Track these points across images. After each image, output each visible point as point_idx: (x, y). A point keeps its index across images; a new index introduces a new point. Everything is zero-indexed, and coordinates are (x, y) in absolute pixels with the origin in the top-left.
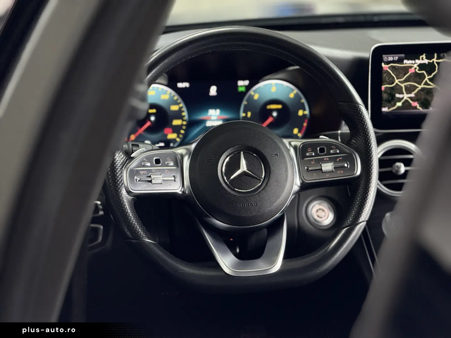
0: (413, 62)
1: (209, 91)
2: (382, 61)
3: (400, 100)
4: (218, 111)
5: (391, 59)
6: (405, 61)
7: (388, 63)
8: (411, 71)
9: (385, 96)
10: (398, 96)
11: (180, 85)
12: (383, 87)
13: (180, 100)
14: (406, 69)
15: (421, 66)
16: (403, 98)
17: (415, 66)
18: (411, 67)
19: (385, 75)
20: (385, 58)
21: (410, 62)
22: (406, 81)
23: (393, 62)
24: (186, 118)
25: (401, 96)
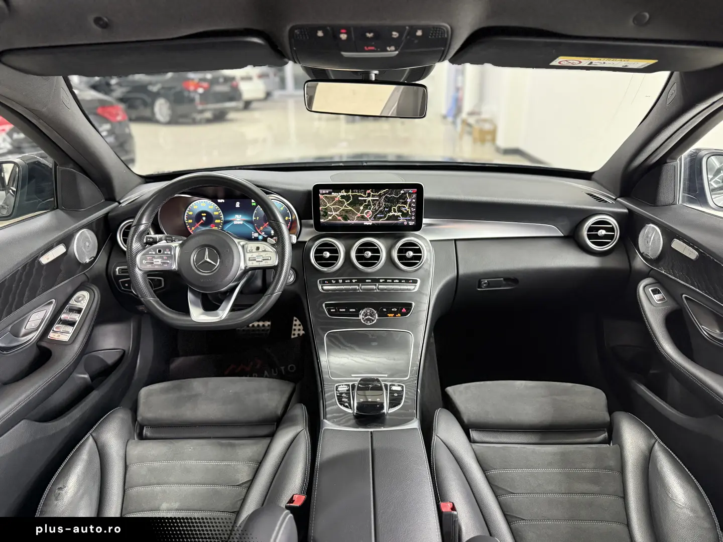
0: (338, 194)
1: (235, 205)
2: (319, 193)
3: (330, 215)
4: (240, 216)
5: (324, 192)
6: (333, 194)
7: (323, 194)
8: (337, 199)
9: (322, 213)
10: (329, 213)
11: (219, 201)
12: (320, 208)
13: (219, 209)
14: (333, 198)
15: (342, 197)
16: (332, 214)
17: (339, 196)
18: (336, 197)
19: (321, 201)
20: (321, 191)
21: (336, 194)
22: (333, 205)
23: (326, 194)
24: (223, 219)
25: (331, 213)
